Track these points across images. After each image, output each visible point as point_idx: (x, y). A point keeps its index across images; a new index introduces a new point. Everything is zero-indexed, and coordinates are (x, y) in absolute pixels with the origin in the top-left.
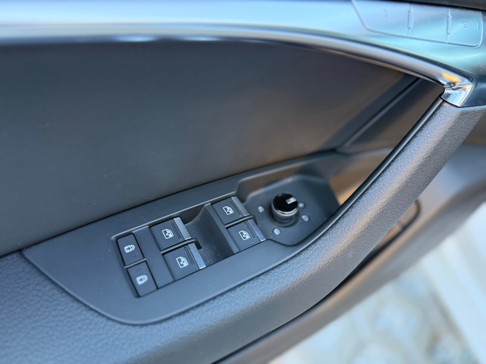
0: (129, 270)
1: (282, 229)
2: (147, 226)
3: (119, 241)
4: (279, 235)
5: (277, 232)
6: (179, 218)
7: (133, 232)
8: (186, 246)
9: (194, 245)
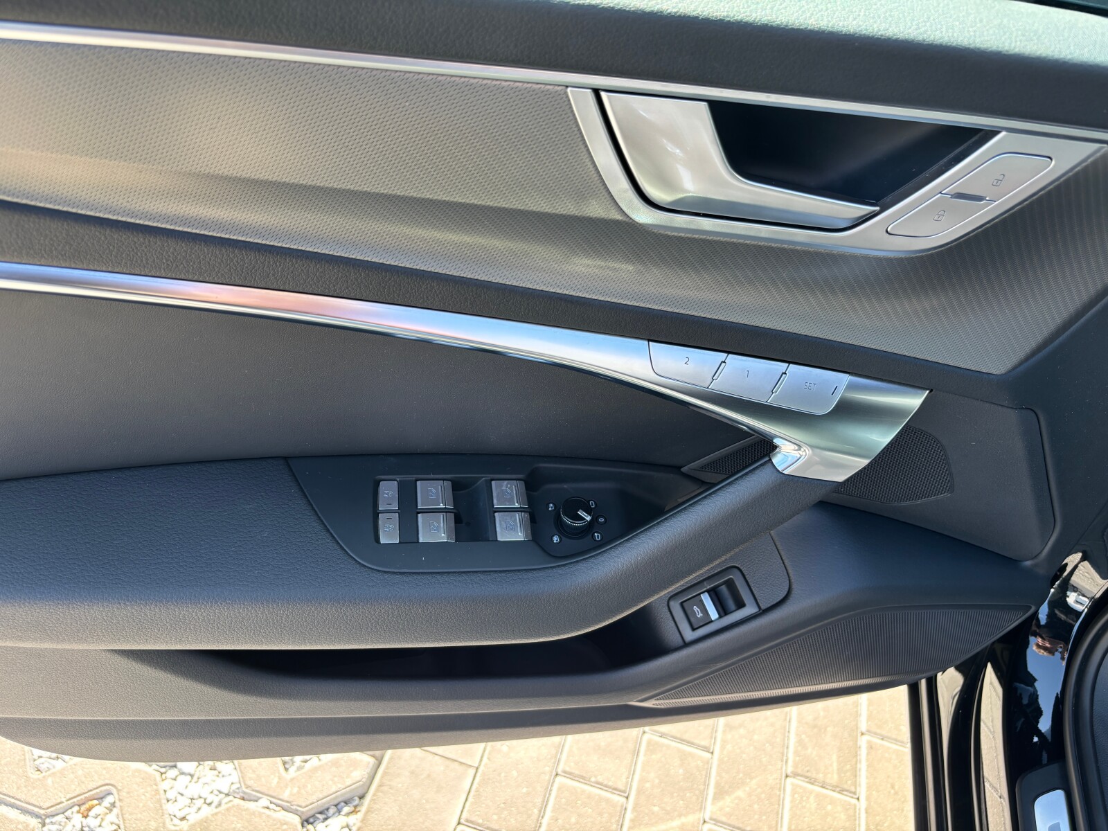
0: (380, 515)
1: (563, 538)
2: (414, 479)
3: (381, 483)
4: (557, 543)
5: (556, 539)
6: (450, 482)
7: (398, 480)
8: (445, 514)
9: (452, 515)
